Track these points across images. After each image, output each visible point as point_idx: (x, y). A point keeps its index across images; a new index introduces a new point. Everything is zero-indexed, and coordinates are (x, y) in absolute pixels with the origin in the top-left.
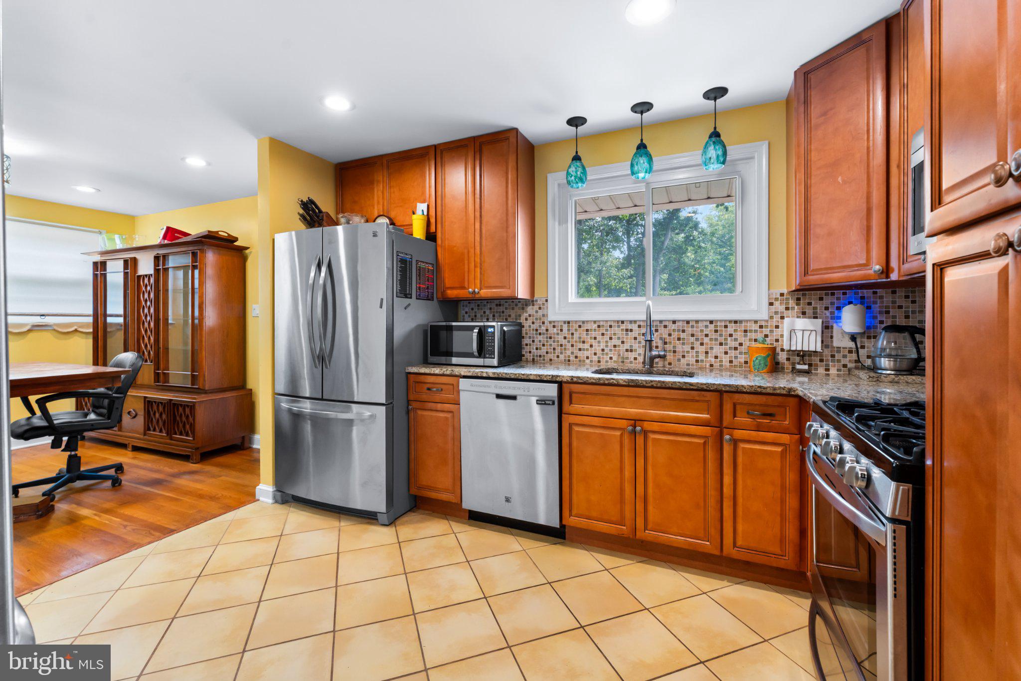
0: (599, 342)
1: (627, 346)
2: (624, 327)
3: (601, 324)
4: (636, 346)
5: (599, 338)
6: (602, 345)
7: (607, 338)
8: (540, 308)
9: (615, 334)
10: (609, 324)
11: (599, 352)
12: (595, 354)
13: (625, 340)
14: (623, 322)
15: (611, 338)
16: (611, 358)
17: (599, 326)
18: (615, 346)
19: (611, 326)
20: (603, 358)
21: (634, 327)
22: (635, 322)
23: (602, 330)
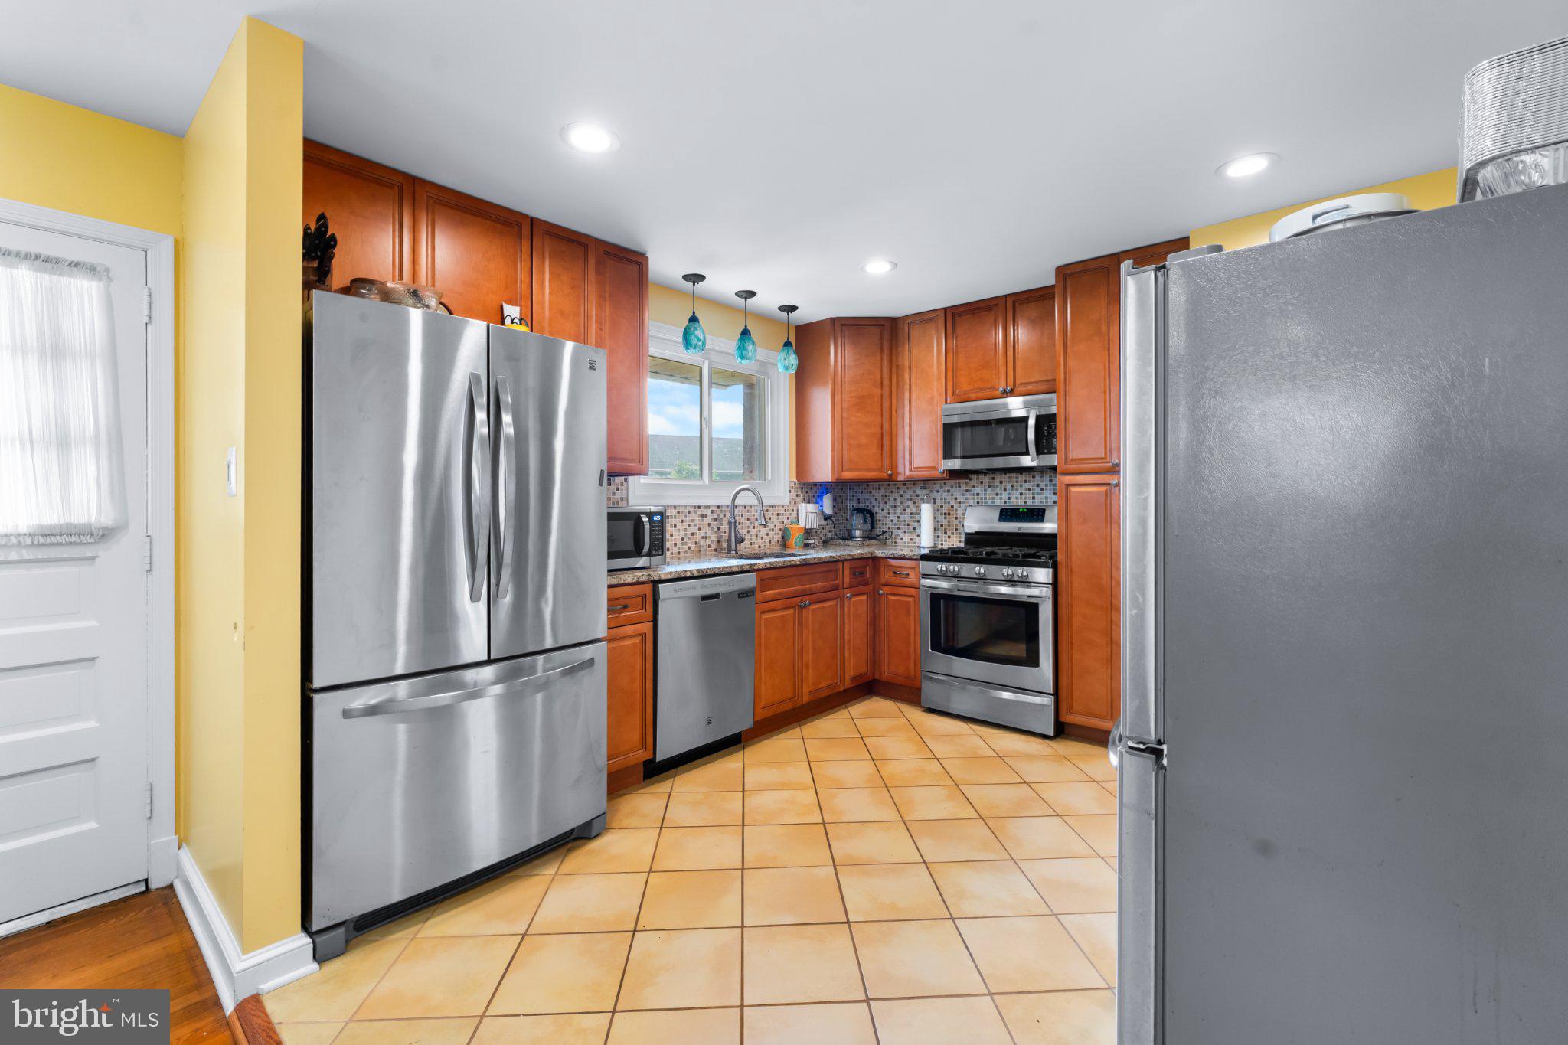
0: (679, 530)
1: (702, 533)
2: (700, 512)
3: (681, 509)
4: (710, 533)
5: (679, 525)
6: (682, 533)
7: (685, 524)
8: (618, 489)
9: (692, 521)
10: (688, 509)
11: (679, 542)
12: (675, 544)
13: (701, 527)
14: (699, 507)
15: (689, 525)
16: (689, 548)
17: (678, 512)
18: (693, 534)
19: (689, 512)
20: (682, 548)
21: (708, 512)
22: (709, 507)
23: (682, 517)
